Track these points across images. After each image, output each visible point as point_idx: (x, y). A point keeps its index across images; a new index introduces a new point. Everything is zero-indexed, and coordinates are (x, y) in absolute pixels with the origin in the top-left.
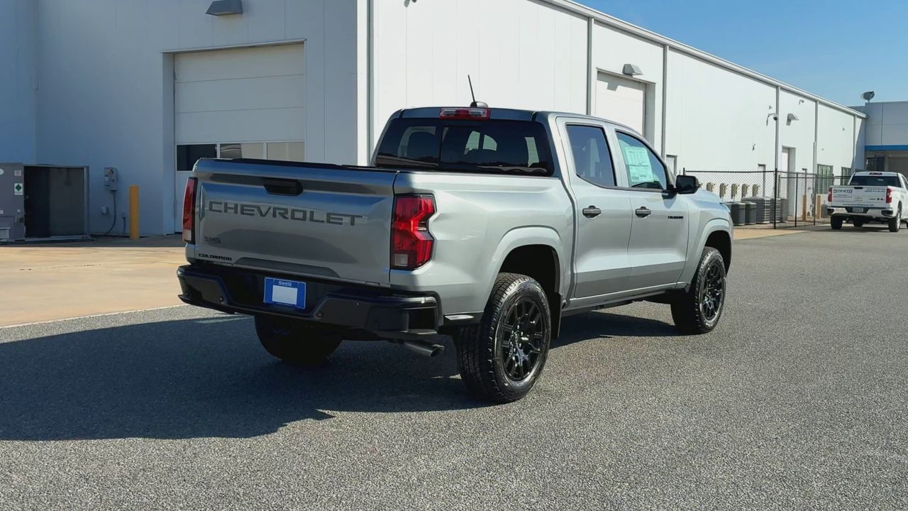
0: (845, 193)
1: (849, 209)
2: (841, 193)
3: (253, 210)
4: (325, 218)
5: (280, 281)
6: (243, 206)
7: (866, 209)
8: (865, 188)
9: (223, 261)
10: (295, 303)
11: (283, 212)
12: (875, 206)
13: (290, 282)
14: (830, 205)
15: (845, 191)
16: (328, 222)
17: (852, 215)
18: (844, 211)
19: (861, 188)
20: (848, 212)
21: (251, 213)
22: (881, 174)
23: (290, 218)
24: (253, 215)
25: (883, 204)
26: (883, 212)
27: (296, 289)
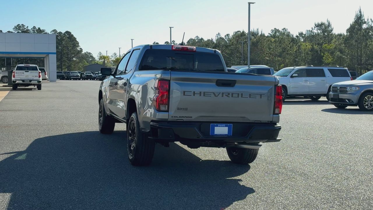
0: (21, 74)
1: (23, 81)
2: (19, 74)
3: (211, 94)
4: (248, 96)
5: (219, 125)
6: (204, 93)
7: (31, 81)
8: (30, 71)
9: (187, 118)
10: (227, 134)
11: (227, 94)
12: (34, 79)
13: (224, 125)
14: (14, 79)
15: (21, 73)
16: (250, 97)
17: (24, 84)
18: (21, 82)
19: (28, 72)
20: (23, 82)
21: (210, 95)
22: (29, 65)
23: (231, 96)
24: (211, 96)
25: (37, 78)
26: (38, 82)
27: (227, 127)
